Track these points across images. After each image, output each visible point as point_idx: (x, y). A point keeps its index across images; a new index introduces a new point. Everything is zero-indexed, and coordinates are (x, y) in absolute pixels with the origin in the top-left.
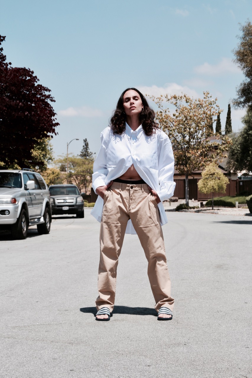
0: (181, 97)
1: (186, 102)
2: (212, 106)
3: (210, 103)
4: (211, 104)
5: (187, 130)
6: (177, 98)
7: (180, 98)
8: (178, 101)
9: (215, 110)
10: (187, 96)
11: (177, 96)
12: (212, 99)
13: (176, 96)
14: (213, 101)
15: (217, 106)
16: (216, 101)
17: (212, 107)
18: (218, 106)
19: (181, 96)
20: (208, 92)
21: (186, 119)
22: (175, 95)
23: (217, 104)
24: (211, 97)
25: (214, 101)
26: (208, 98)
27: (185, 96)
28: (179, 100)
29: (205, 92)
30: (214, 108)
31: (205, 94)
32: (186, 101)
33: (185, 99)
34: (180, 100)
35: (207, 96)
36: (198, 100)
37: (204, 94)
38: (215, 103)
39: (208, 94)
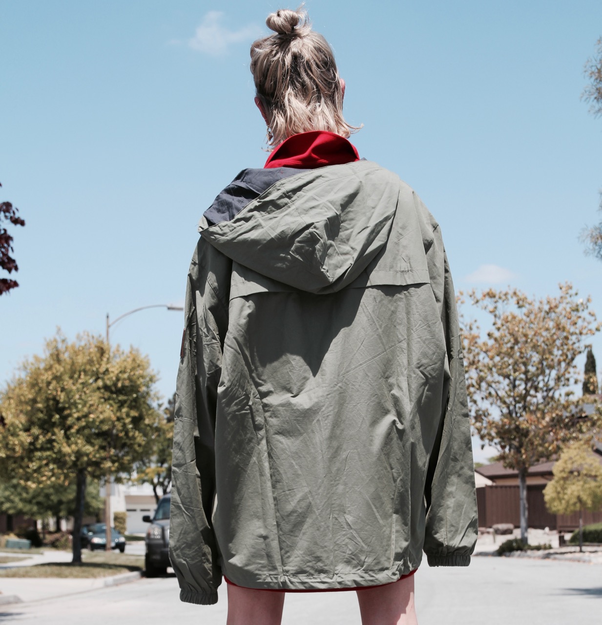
0: (506, 295)
1: (517, 306)
2: (579, 314)
3: (573, 309)
4: (577, 310)
5: (520, 370)
6: (497, 297)
7: (504, 298)
8: (500, 304)
9: (585, 324)
10: (518, 293)
11: (497, 291)
12: (580, 300)
13: (493, 291)
14: (582, 304)
15: (590, 313)
16: (589, 304)
17: (580, 317)
18: (592, 313)
19: (504, 292)
20: (569, 283)
21: (516, 342)
22: (491, 290)
23: (591, 309)
24: (576, 294)
25: (585, 303)
26: (571, 296)
27: (515, 293)
28: (500, 301)
29: (563, 284)
30: (584, 319)
31: (564, 289)
32: (518, 303)
33: (515, 299)
34: (503, 301)
35: (567, 293)
36: (545, 302)
37: (561, 288)
38: (587, 307)
39: (571, 288)
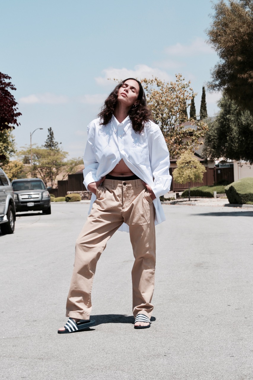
0: (152, 81)
1: (157, 85)
2: (185, 89)
3: (183, 87)
4: (184, 87)
5: (159, 116)
6: (148, 82)
7: (151, 82)
8: (149, 85)
9: (188, 94)
10: (158, 80)
11: (148, 79)
12: (185, 82)
13: (147, 79)
14: (186, 84)
15: (190, 89)
16: (189, 84)
17: (186, 91)
18: (191, 89)
19: (151, 80)
20: (180, 74)
21: (158, 104)
22: (145, 79)
23: (190, 87)
24: (184, 80)
25: (188, 84)
26: (181, 81)
27: (156, 80)
28: (149, 84)
29: (178, 75)
30: (188, 91)
31: (178, 77)
32: (158, 84)
33: (156, 82)
34: (151, 84)
35: (180, 79)
36: (170, 84)
37: (176, 77)
38: (189, 86)
39: (181, 76)
